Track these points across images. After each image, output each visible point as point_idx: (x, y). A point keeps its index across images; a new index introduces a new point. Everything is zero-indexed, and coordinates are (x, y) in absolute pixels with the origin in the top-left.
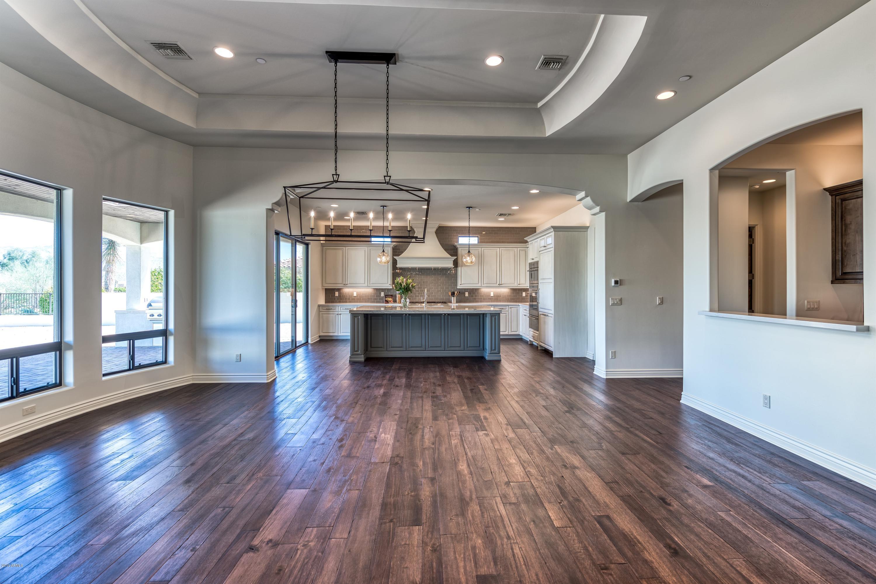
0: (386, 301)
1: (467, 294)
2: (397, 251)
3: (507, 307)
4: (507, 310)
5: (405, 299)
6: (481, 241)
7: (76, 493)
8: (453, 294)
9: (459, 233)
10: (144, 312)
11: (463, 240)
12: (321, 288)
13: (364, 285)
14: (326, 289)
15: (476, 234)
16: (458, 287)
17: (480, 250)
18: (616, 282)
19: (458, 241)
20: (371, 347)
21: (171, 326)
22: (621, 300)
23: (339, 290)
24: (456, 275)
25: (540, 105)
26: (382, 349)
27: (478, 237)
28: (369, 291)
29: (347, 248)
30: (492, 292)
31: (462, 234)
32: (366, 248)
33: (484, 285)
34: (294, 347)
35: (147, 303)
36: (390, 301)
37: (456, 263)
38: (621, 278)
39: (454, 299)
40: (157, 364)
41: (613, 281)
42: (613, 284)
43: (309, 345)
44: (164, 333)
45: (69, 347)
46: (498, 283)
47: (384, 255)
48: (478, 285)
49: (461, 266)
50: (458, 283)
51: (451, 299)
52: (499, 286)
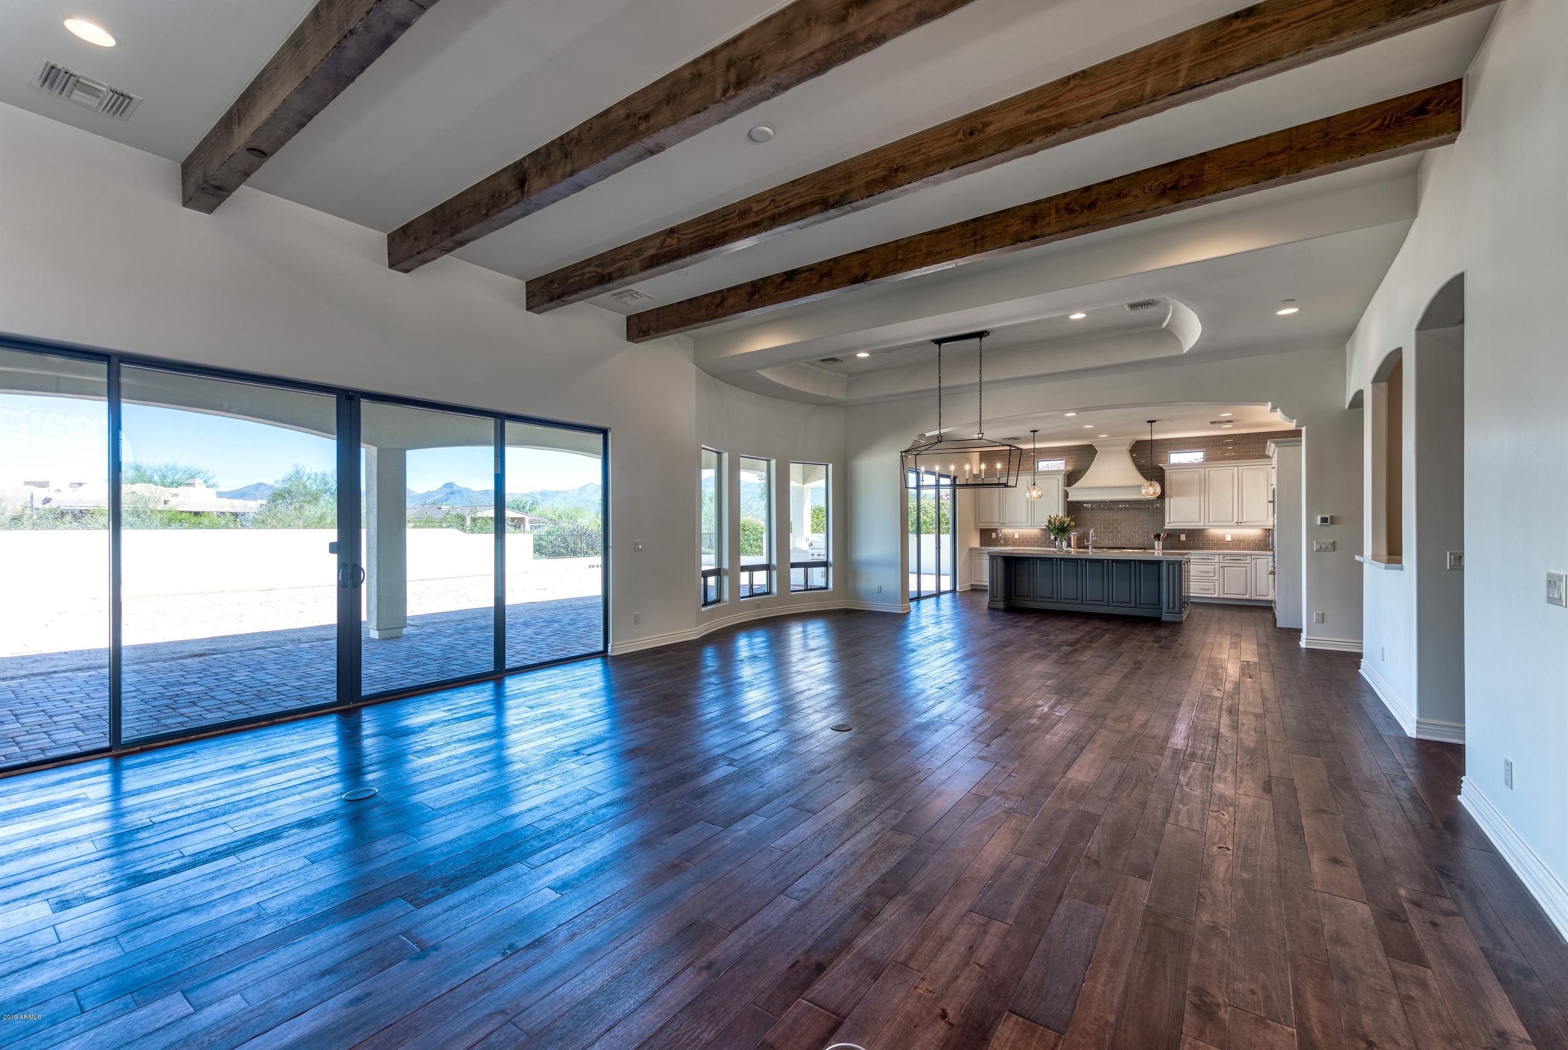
1: (1183, 537)
2: (1072, 478)
3: (1249, 558)
4: (1248, 562)
5: (1061, 541)
6: (1208, 459)
7: (777, 667)
8: (1157, 537)
9: (1171, 449)
10: (806, 551)
11: (1176, 458)
12: (973, 526)
13: (1026, 524)
14: (981, 530)
15: (1199, 447)
16: (1166, 528)
17: (1203, 472)
18: (1324, 520)
19: (1167, 460)
20: (1015, 595)
21: (831, 559)
22: (1334, 544)
23: (995, 530)
24: (1163, 509)
25: (1164, 325)
26: (1028, 599)
27: (1203, 451)
28: (1034, 532)
30: (1229, 535)
31: (1174, 449)
32: (1031, 477)
33: (1210, 524)
34: (938, 594)
35: (809, 542)
37: (1162, 494)
38: (1334, 514)
39: (1158, 545)
40: (821, 588)
41: (1319, 518)
42: (1319, 523)
43: (958, 594)
44: (825, 564)
45: (775, 568)
46: (1236, 520)
47: (1034, 489)
48: (1202, 523)
49: (1171, 497)
50: (1167, 521)
51: (1153, 544)
52: (1239, 524)
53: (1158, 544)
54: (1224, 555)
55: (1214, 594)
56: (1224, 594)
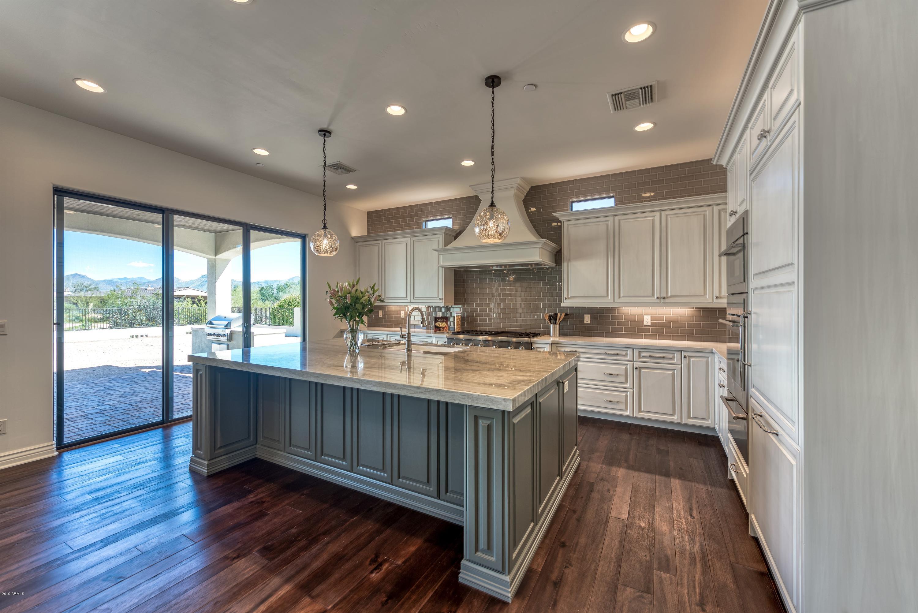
0: (436, 327)
1: (587, 319)
3: (677, 354)
4: (675, 361)
6: (618, 204)
8: (553, 318)
13: (405, 300)
15: (607, 190)
16: (563, 305)
17: (611, 223)
19: (566, 211)
23: (383, 307)
24: (558, 278)
27: (613, 197)
29: (384, 241)
30: (648, 314)
31: (579, 194)
32: (408, 239)
33: (621, 300)
36: (443, 328)
37: (558, 256)
46: (657, 294)
48: (610, 299)
49: (569, 260)
50: (564, 295)
51: (548, 328)
52: (663, 300)
53: (554, 328)
54: (641, 349)
55: (626, 410)
56: (640, 411)
